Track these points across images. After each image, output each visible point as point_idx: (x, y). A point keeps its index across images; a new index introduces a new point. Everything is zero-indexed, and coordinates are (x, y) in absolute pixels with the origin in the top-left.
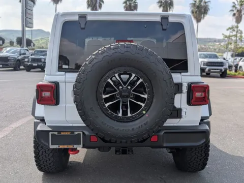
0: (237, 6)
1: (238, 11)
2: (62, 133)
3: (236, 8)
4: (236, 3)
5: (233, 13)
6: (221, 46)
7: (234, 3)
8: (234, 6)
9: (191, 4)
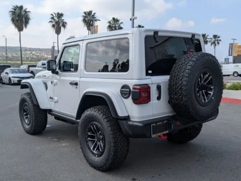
0: (55, 18)
1: (56, 22)
2: (158, 124)
3: (54, 20)
4: (54, 15)
5: (52, 24)
6: (33, 54)
7: (52, 15)
8: (53, 18)
9: (11, 12)
